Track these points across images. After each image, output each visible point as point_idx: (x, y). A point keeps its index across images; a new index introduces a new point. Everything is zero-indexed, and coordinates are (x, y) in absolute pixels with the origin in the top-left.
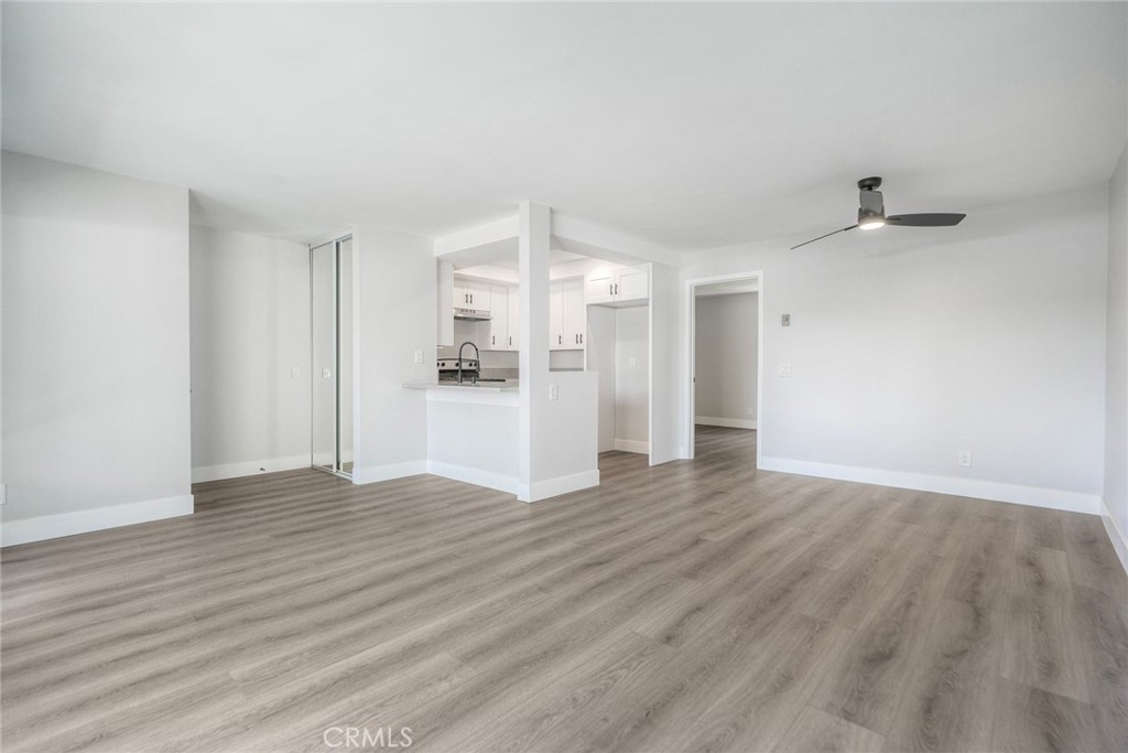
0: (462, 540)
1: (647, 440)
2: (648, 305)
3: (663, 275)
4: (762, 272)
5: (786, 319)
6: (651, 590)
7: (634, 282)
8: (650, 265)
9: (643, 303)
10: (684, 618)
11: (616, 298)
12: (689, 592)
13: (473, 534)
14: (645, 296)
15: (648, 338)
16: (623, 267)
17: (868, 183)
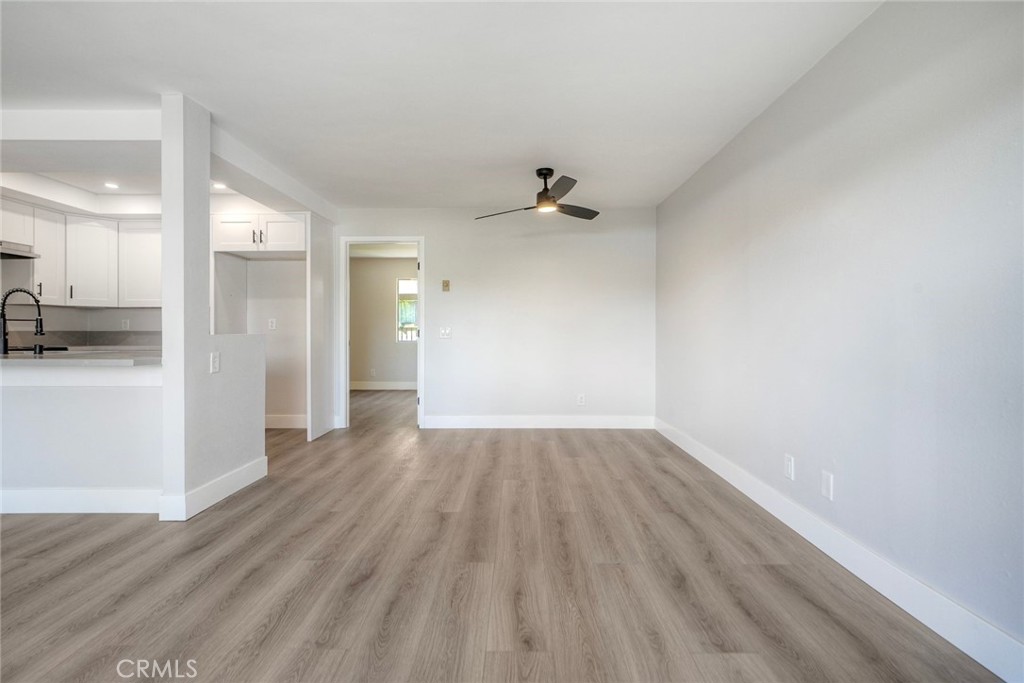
0: (103, 615)
1: (305, 412)
2: (305, 259)
3: (320, 226)
4: (423, 238)
5: (446, 285)
6: (455, 591)
7: (284, 231)
8: (309, 214)
9: (300, 257)
10: (517, 612)
11: (262, 248)
12: (490, 577)
13: (122, 598)
14: (303, 249)
15: (305, 297)
16: (275, 212)
17: (544, 172)
